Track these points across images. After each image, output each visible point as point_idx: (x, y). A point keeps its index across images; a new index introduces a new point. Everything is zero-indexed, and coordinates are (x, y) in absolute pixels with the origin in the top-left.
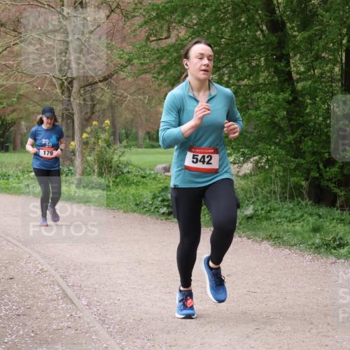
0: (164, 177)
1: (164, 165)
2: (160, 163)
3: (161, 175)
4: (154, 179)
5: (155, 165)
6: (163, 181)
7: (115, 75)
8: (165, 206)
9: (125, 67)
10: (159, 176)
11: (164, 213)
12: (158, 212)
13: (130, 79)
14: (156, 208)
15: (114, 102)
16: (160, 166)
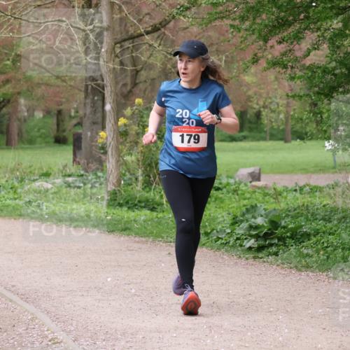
0: (250, 190)
1: (251, 170)
2: (245, 166)
3: (246, 185)
4: (235, 191)
5: (237, 170)
6: (248, 196)
7: (172, 24)
8: (252, 236)
9: (188, 9)
10: (242, 187)
11: (250, 248)
12: (241, 246)
13: (195, 29)
14: (238, 239)
15: (169, 66)
16: (245, 171)
